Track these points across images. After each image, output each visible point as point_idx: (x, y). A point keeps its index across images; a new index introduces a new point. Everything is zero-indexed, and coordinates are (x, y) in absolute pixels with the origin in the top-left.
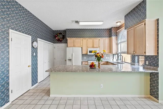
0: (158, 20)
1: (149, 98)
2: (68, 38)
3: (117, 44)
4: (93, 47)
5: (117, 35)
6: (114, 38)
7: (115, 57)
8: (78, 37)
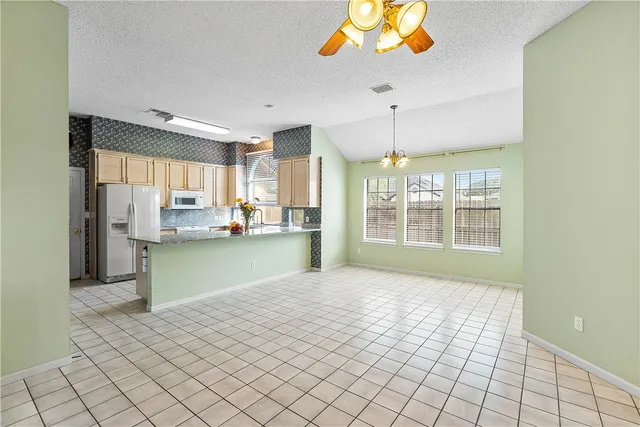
0: (321, 158)
1: (311, 271)
2: (97, 151)
3: (247, 185)
4: (186, 187)
5: (246, 163)
6: (239, 168)
7: (235, 214)
8: (139, 152)
